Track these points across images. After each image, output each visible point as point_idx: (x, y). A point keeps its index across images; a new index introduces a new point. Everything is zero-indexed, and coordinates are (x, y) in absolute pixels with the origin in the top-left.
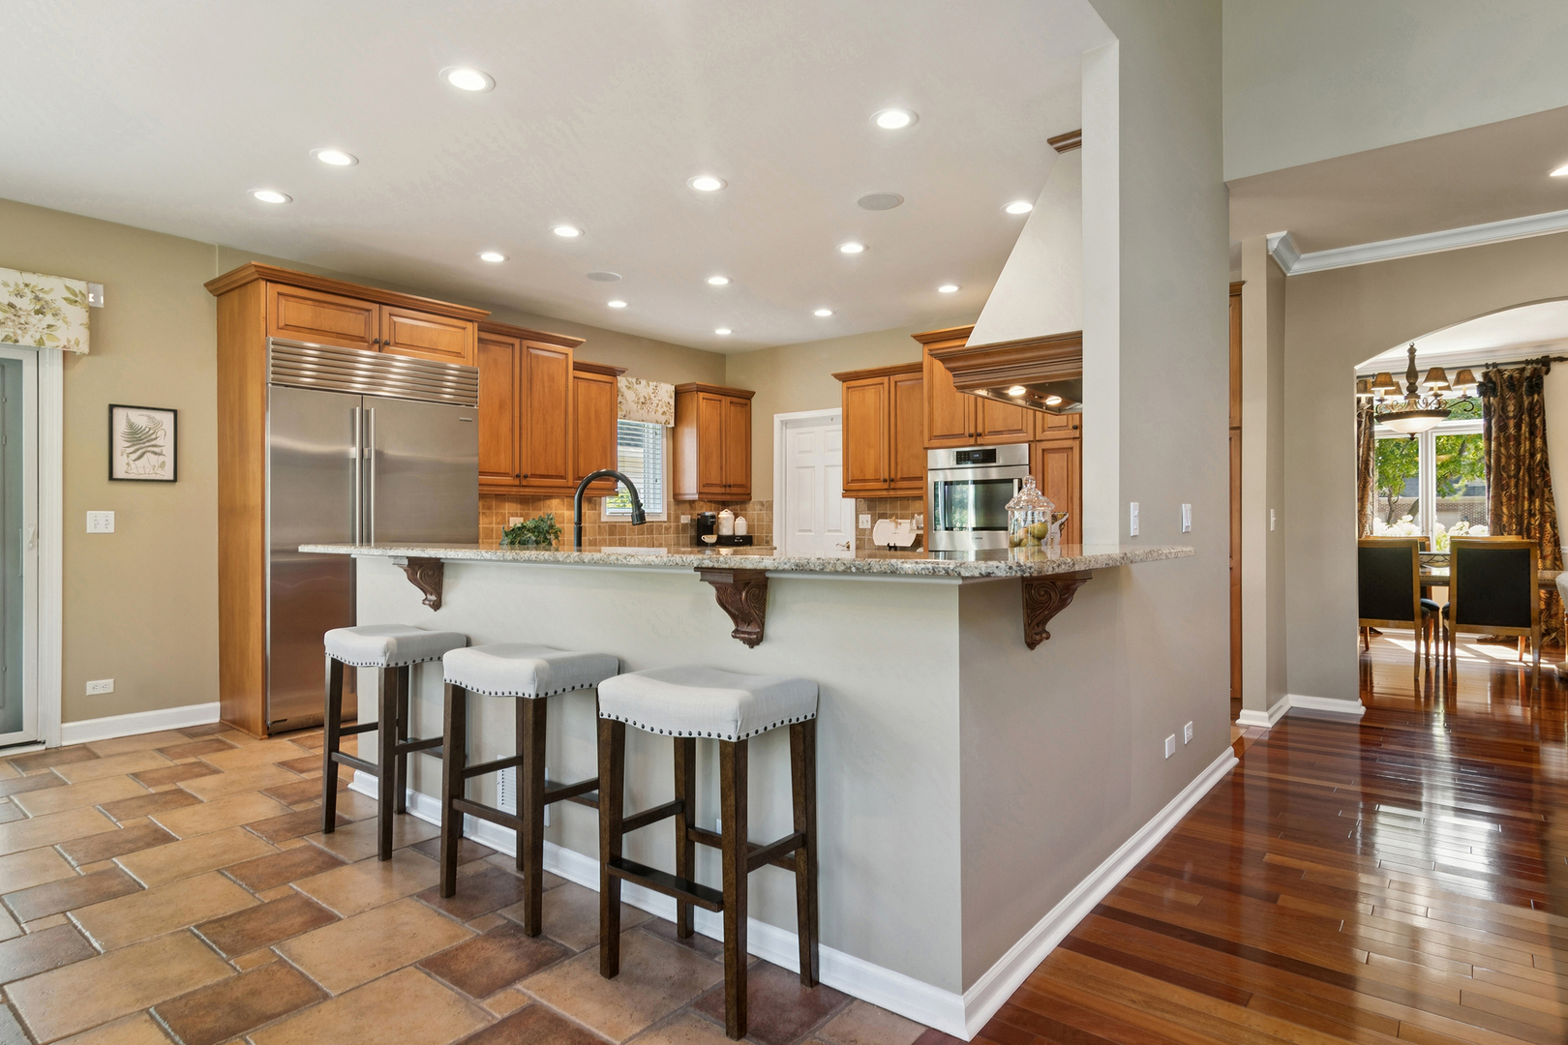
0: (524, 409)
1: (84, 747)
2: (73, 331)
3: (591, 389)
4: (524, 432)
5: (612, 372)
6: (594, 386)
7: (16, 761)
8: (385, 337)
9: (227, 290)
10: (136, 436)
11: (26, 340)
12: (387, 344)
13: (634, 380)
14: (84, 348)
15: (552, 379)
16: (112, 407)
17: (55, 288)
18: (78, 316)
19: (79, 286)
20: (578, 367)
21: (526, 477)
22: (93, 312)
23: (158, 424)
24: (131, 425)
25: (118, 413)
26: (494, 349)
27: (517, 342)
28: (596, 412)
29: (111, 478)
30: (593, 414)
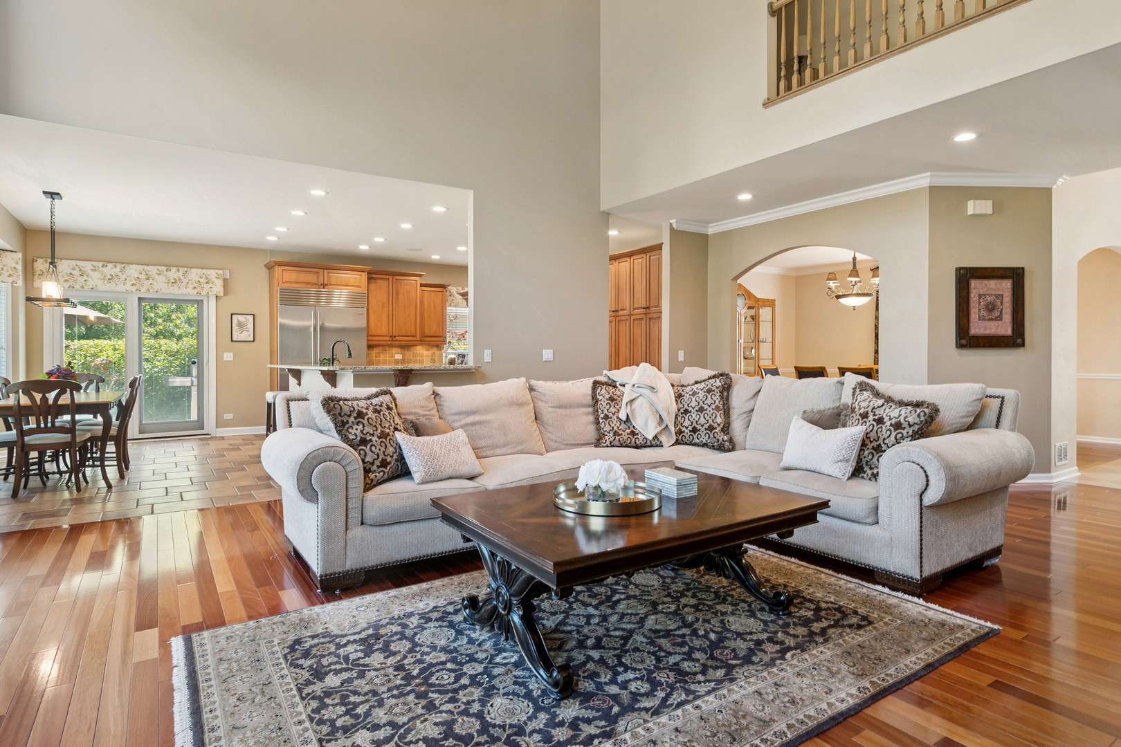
0: (394, 307)
1: (223, 437)
2: (218, 288)
3: (431, 296)
4: (394, 317)
5: (443, 286)
6: (433, 293)
7: (201, 439)
8: (326, 282)
9: (270, 267)
10: (240, 325)
11: (203, 293)
12: (326, 285)
13: (461, 288)
14: (222, 294)
15: (409, 292)
16: (232, 314)
17: (212, 273)
18: (220, 283)
19: (220, 272)
20: (422, 285)
21: (395, 337)
22: (225, 281)
23: (248, 320)
24: (238, 321)
25: (234, 316)
26: (379, 281)
27: (390, 277)
28: (434, 306)
29: (232, 341)
30: (432, 307)
